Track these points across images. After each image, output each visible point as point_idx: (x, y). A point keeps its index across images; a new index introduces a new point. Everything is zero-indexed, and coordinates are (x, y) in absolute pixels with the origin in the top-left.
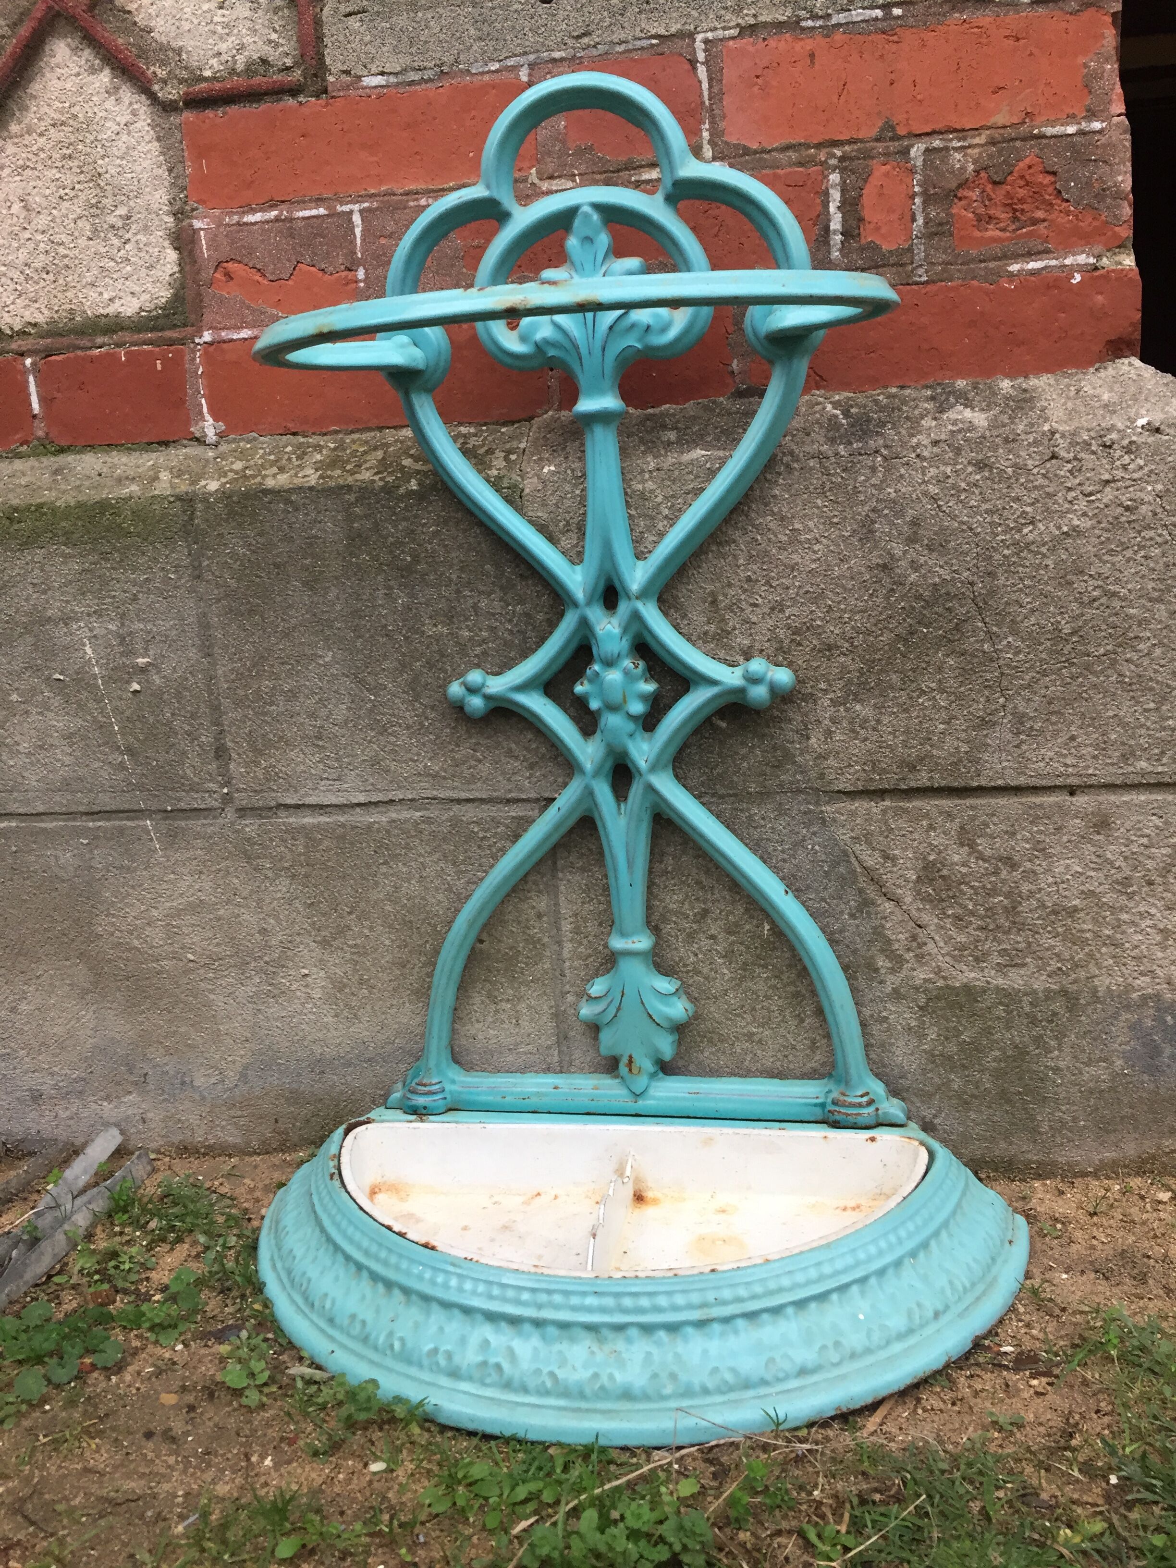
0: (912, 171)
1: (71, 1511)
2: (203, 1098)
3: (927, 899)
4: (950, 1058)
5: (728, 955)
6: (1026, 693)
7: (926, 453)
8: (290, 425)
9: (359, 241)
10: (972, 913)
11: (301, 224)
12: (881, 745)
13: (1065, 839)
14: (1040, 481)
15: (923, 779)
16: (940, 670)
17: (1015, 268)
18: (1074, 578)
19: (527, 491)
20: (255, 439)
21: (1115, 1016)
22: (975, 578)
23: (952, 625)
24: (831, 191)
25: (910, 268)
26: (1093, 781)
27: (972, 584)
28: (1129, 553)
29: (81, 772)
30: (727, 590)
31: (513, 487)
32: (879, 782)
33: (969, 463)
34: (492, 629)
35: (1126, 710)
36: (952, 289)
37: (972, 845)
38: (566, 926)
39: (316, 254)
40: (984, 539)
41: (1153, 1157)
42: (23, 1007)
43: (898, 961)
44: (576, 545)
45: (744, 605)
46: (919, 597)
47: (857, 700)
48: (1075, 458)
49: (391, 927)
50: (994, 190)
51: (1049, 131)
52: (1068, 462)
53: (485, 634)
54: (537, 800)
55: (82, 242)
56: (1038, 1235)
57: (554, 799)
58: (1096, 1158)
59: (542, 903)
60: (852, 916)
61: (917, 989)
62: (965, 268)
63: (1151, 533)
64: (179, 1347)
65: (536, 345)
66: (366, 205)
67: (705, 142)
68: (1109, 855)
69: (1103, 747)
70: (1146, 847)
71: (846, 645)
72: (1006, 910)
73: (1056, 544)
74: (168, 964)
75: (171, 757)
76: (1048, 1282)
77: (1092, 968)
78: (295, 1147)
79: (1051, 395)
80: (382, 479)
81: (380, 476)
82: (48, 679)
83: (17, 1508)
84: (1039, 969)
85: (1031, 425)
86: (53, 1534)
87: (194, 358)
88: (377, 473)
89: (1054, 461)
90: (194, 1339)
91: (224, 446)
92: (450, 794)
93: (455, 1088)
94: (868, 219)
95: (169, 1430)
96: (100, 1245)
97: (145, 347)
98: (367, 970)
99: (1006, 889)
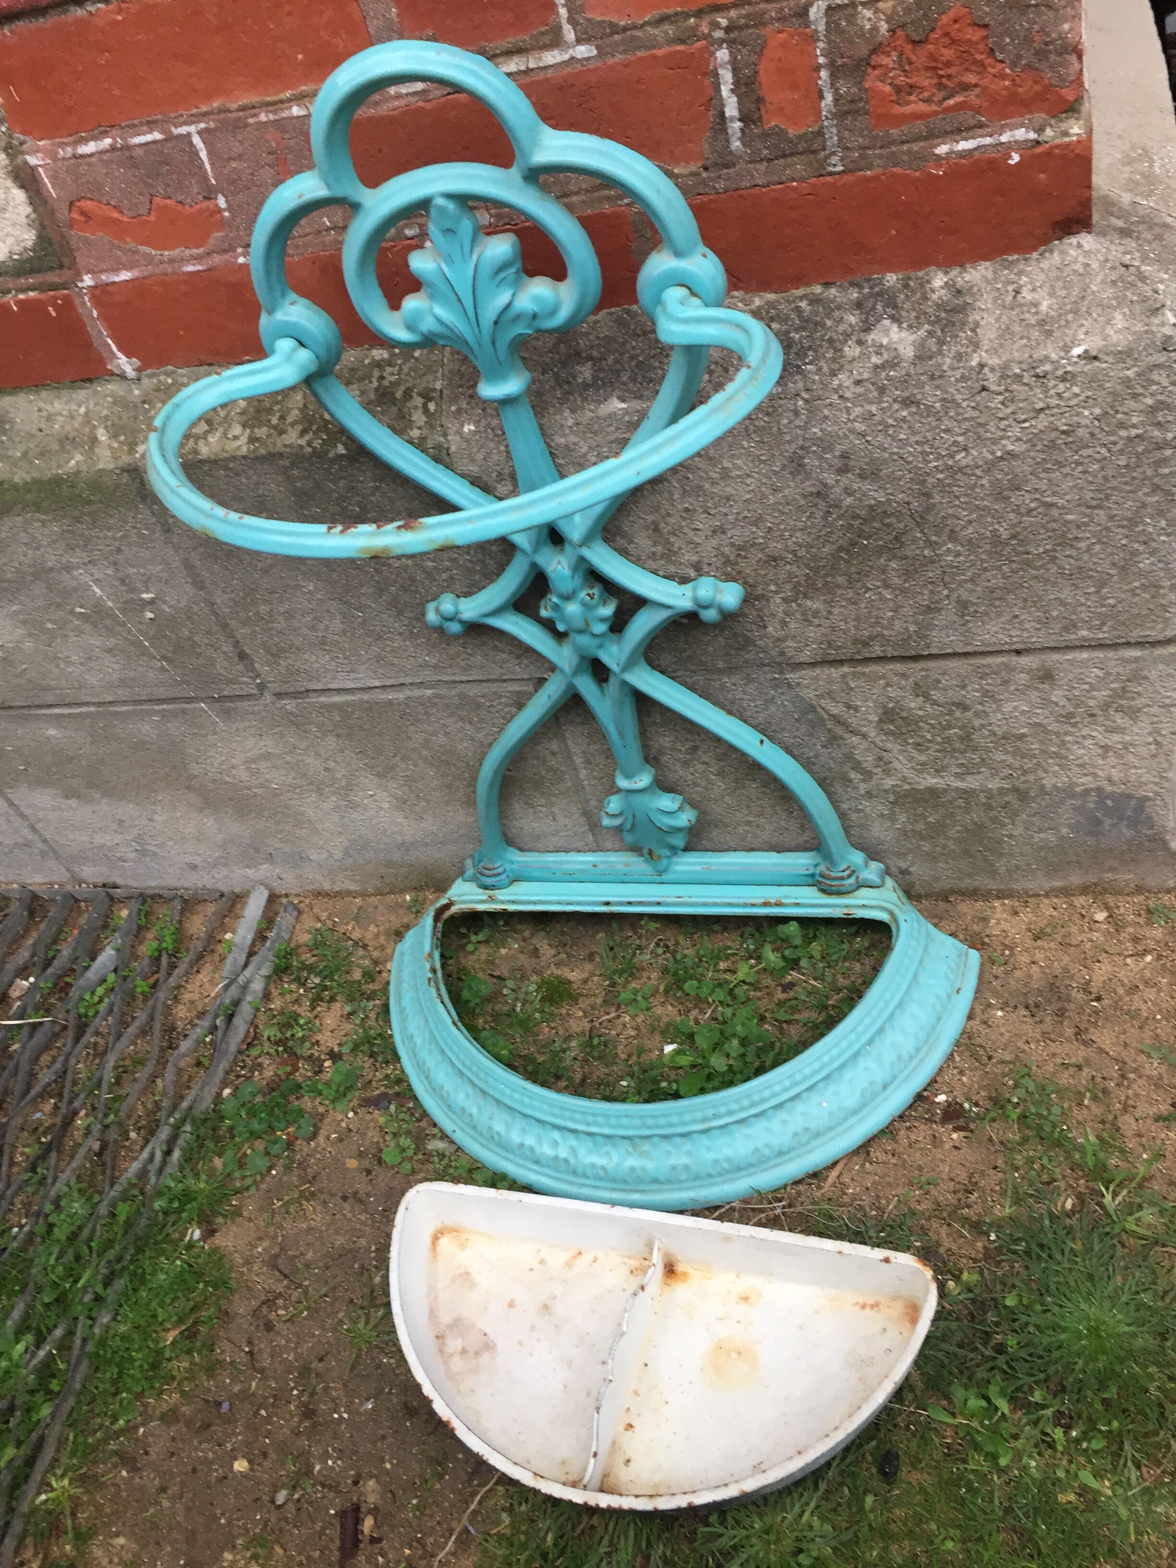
0: (813, 38)
1: (307, 1266)
2: (321, 866)
3: (890, 733)
4: (919, 832)
5: (721, 774)
6: (969, 585)
7: (848, 395)
8: (203, 357)
9: (208, 166)
10: (930, 741)
11: (140, 152)
12: (833, 629)
13: (1012, 688)
14: (971, 413)
15: (877, 651)
16: (884, 572)
17: (942, 149)
18: (1010, 494)
19: (453, 449)
20: (174, 372)
21: (1062, 802)
22: (911, 499)
23: (890, 537)
24: (721, 72)
25: (822, 154)
26: (1037, 646)
27: (908, 503)
28: (1066, 470)
29: (131, 674)
30: (667, 519)
31: (438, 447)
32: (834, 654)
33: (895, 401)
34: (454, 560)
35: (1066, 594)
36: (874, 179)
37: (926, 696)
38: (578, 760)
39: (168, 186)
40: (916, 467)
41: (1096, 884)
42: (156, 817)
45: (686, 530)
46: (856, 516)
47: (806, 596)
48: (1007, 390)
49: (431, 764)
50: (914, 51)
52: (1000, 394)
53: (447, 564)
54: (530, 679)
56: (987, 963)
57: (545, 679)
58: (1047, 886)
59: (554, 746)
61: (886, 791)
62: (885, 152)
63: (1090, 451)
64: (351, 1115)
65: (423, 335)
66: (202, 125)
67: (564, 22)
68: (1053, 698)
69: (1045, 622)
70: (1088, 691)
71: (790, 556)
72: (961, 738)
73: (991, 466)
74: (259, 791)
75: (201, 661)
76: (985, 1023)
77: (1040, 773)
78: (402, 891)
79: (986, 302)
80: (309, 444)
81: (307, 437)
82: (72, 612)
83: (273, 1263)
84: (992, 775)
85: (959, 357)
86: (300, 1286)
87: (84, 303)
88: (303, 432)
89: (984, 394)
90: (360, 1106)
91: (145, 381)
92: (452, 678)
93: (514, 867)
94: (768, 98)
95: (356, 1193)
96: (276, 1004)
97: (31, 294)
98: (421, 790)
99: (960, 724)
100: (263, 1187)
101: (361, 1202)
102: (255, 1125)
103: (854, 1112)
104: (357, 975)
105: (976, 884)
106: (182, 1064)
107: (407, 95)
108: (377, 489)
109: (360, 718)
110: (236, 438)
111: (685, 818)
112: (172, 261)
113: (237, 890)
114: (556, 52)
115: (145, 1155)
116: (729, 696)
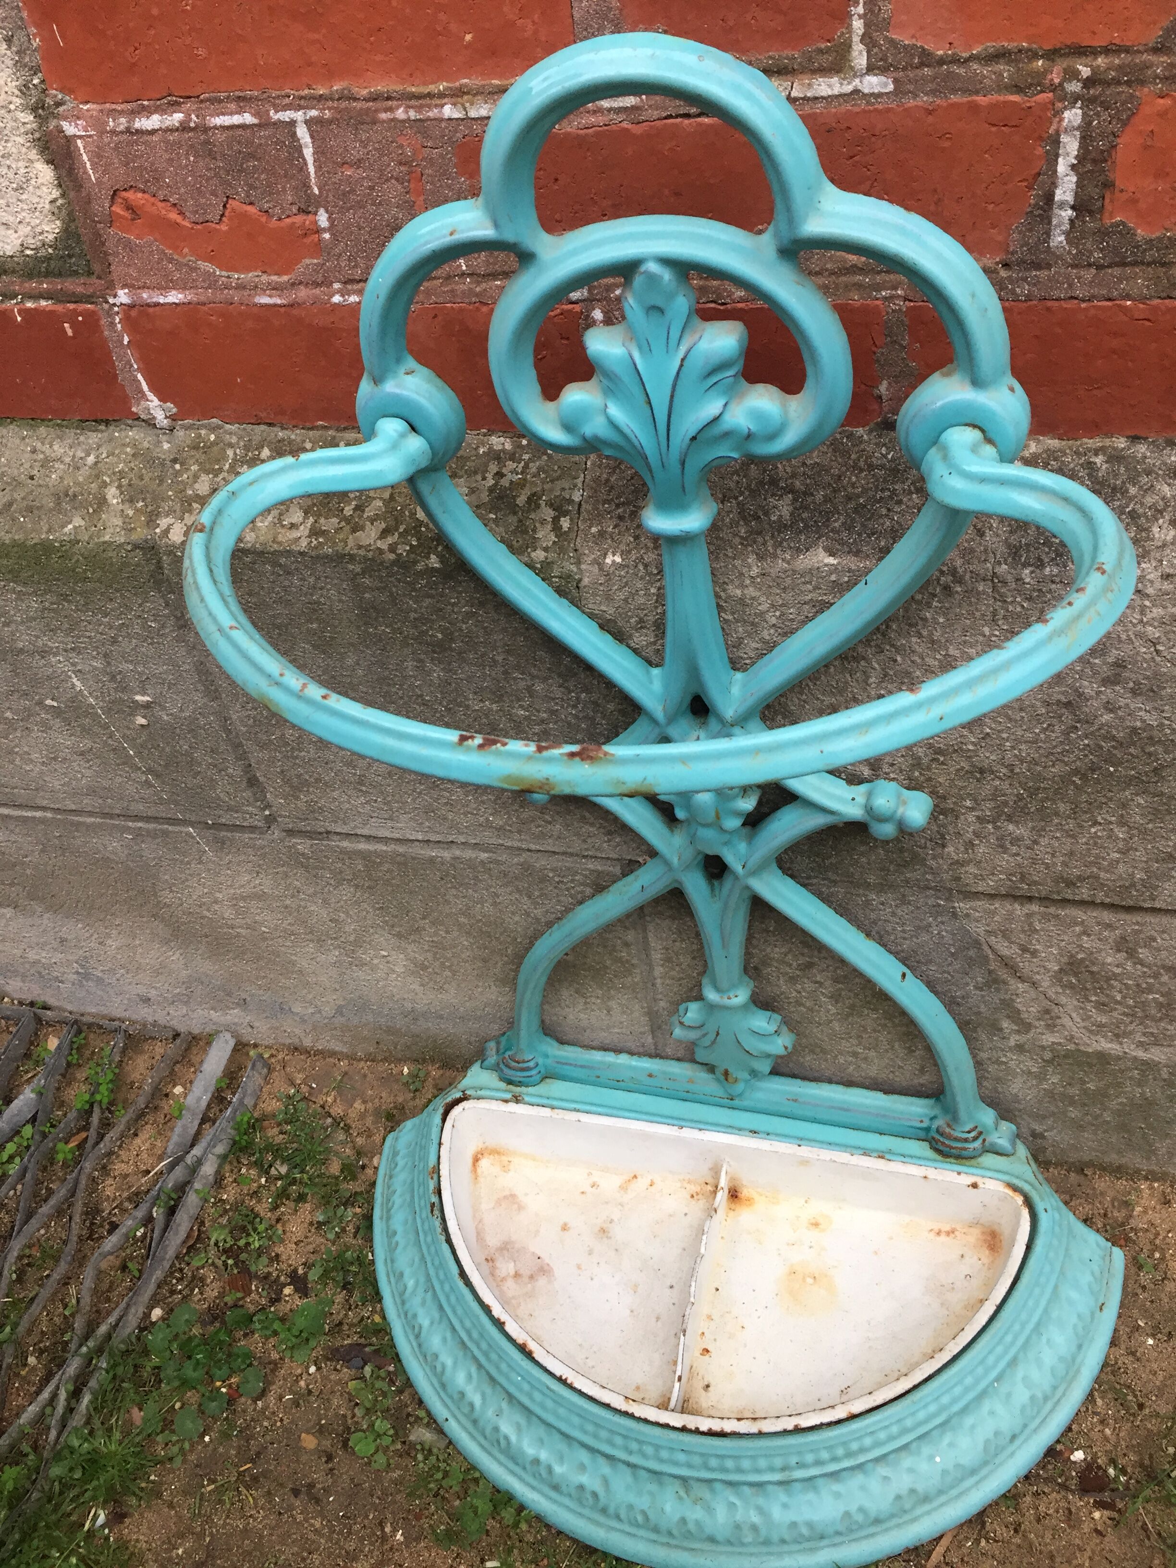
2: (304, 1020)
3: (1069, 986)
4: (1070, 1097)
5: (836, 998)
7: (1150, 591)
8: (263, 415)
9: (312, 169)
10: (1118, 1003)
11: (221, 137)
12: (1034, 861)
15: (1084, 893)
16: (1124, 806)
19: (586, 581)
20: (219, 427)
23: (1148, 769)
24: (1064, 138)
29: (105, 783)
31: (566, 577)
32: (1024, 889)
37: (1131, 953)
38: (657, 956)
39: (251, 187)
42: (109, 942)
43: (1025, 1026)
44: (654, 643)
46: (1110, 738)
47: (1010, 819)
49: (468, 933)
54: (618, 860)
57: (639, 865)
59: (630, 936)
60: (978, 988)
61: (1043, 1048)
64: (312, 1370)
65: (584, 439)
66: (314, 113)
67: (856, 39)
71: (1004, 770)
72: (1160, 1005)
74: (243, 932)
75: (198, 780)
76: (1133, 1354)
78: (400, 1061)
80: (392, 548)
81: (390, 540)
82: (40, 703)
87: (113, 324)
88: (385, 533)
90: (325, 1358)
91: (180, 433)
92: (516, 844)
93: (549, 1062)
94: (1120, 185)
95: (313, 1485)
96: (229, 1195)
97: (43, 303)
98: (448, 959)
99: (1164, 989)
100: (192, 1457)
101: (317, 1496)
102: (189, 1372)
103: (973, 1472)
104: (335, 1168)
105: (1123, 1161)
106: (104, 1265)
107: (610, 110)
108: (473, 615)
109: (389, 871)
110: (293, 526)
111: (781, 1044)
112: (241, 287)
113: (196, 1031)
114: (835, 80)
115: (46, 1395)
116: (873, 916)
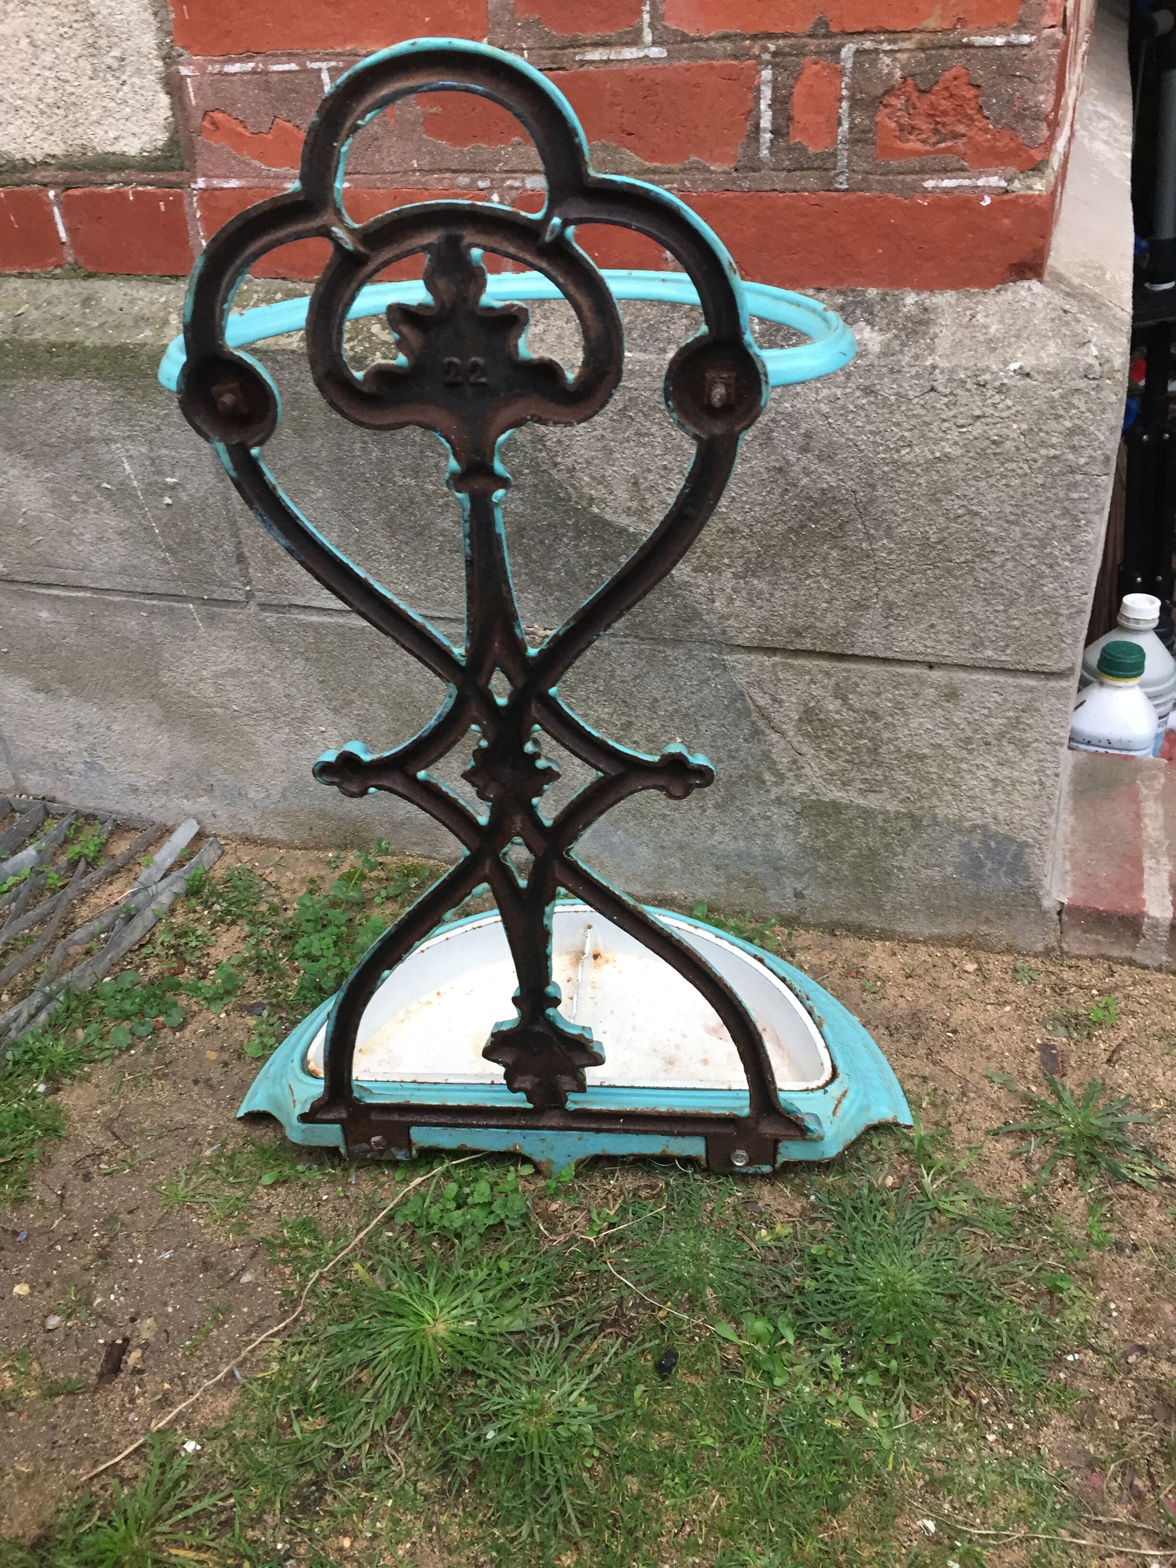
0: (841, 73)
1: (142, 1132)
2: (256, 807)
3: (807, 735)
4: (818, 851)
6: (897, 586)
8: (280, 273)
10: (841, 749)
11: (275, 78)
12: (773, 613)
13: (921, 703)
14: (919, 410)
15: (807, 643)
16: (825, 559)
17: (929, 184)
18: (942, 496)
20: (251, 281)
21: (950, 837)
22: (858, 488)
23: (835, 525)
24: (763, 88)
25: (832, 173)
26: (948, 661)
27: (855, 492)
28: (992, 481)
29: (134, 562)
30: (646, 474)
32: (769, 641)
33: (858, 388)
35: (979, 608)
36: (871, 200)
37: (845, 699)
39: (291, 110)
40: (866, 456)
41: (971, 936)
42: (115, 727)
43: (781, 778)
45: (661, 488)
46: (809, 498)
47: (754, 575)
48: (951, 393)
49: (386, 705)
50: (919, 98)
51: (978, 40)
52: (946, 396)
55: (85, 81)
56: (858, 989)
58: (927, 932)
60: (746, 740)
61: (795, 799)
62: (883, 178)
63: (1013, 466)
64: (223, 1015)
66: (333, 64)
67: (645, 25)
68: (955, 720)
69: (958, 636)
70: (987, 717)
71: (747, 530)
72: (869, 750)
73: (930, 465)
74: (219, 711)
75: (202, 558)
77: (934, 800)
78: (326, 848)
79: (946, 320)
82: (98, 486)
83: (108, 1126)
84: (893, 796)
85: (916, 357)
86: (129, 1147)
87: (191, 202)
89: (932, 394)
90: (234, 1010)
94: (797, 118)
95: (210, 1079)
96: (179, 919)
97: (149, 188)
98: (370, 733)
99: (870, 735)
100: (119, 1062)
101: (211, 1087)
105: (862, 919)
106: (71, 950)
109: (332, 643)
112: (277, 177)
113: (168, 822)
114: (634, 49)
115: (12, 1013)
116: (670, 671)
